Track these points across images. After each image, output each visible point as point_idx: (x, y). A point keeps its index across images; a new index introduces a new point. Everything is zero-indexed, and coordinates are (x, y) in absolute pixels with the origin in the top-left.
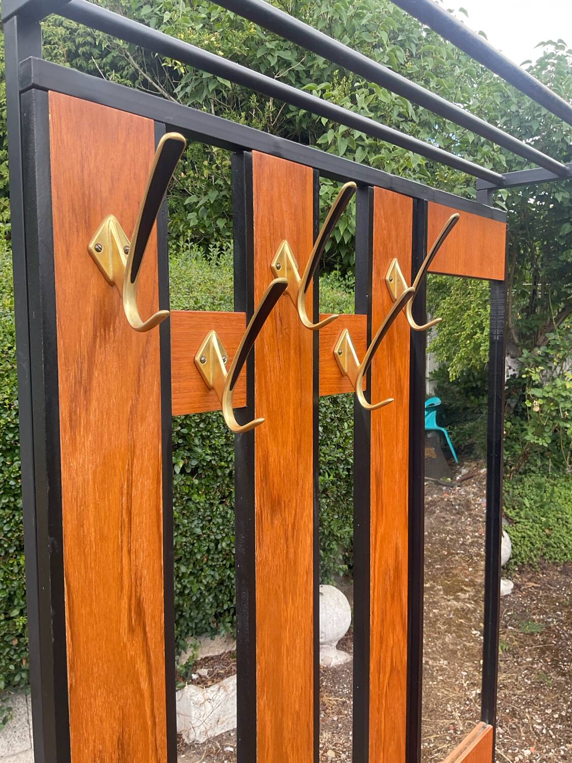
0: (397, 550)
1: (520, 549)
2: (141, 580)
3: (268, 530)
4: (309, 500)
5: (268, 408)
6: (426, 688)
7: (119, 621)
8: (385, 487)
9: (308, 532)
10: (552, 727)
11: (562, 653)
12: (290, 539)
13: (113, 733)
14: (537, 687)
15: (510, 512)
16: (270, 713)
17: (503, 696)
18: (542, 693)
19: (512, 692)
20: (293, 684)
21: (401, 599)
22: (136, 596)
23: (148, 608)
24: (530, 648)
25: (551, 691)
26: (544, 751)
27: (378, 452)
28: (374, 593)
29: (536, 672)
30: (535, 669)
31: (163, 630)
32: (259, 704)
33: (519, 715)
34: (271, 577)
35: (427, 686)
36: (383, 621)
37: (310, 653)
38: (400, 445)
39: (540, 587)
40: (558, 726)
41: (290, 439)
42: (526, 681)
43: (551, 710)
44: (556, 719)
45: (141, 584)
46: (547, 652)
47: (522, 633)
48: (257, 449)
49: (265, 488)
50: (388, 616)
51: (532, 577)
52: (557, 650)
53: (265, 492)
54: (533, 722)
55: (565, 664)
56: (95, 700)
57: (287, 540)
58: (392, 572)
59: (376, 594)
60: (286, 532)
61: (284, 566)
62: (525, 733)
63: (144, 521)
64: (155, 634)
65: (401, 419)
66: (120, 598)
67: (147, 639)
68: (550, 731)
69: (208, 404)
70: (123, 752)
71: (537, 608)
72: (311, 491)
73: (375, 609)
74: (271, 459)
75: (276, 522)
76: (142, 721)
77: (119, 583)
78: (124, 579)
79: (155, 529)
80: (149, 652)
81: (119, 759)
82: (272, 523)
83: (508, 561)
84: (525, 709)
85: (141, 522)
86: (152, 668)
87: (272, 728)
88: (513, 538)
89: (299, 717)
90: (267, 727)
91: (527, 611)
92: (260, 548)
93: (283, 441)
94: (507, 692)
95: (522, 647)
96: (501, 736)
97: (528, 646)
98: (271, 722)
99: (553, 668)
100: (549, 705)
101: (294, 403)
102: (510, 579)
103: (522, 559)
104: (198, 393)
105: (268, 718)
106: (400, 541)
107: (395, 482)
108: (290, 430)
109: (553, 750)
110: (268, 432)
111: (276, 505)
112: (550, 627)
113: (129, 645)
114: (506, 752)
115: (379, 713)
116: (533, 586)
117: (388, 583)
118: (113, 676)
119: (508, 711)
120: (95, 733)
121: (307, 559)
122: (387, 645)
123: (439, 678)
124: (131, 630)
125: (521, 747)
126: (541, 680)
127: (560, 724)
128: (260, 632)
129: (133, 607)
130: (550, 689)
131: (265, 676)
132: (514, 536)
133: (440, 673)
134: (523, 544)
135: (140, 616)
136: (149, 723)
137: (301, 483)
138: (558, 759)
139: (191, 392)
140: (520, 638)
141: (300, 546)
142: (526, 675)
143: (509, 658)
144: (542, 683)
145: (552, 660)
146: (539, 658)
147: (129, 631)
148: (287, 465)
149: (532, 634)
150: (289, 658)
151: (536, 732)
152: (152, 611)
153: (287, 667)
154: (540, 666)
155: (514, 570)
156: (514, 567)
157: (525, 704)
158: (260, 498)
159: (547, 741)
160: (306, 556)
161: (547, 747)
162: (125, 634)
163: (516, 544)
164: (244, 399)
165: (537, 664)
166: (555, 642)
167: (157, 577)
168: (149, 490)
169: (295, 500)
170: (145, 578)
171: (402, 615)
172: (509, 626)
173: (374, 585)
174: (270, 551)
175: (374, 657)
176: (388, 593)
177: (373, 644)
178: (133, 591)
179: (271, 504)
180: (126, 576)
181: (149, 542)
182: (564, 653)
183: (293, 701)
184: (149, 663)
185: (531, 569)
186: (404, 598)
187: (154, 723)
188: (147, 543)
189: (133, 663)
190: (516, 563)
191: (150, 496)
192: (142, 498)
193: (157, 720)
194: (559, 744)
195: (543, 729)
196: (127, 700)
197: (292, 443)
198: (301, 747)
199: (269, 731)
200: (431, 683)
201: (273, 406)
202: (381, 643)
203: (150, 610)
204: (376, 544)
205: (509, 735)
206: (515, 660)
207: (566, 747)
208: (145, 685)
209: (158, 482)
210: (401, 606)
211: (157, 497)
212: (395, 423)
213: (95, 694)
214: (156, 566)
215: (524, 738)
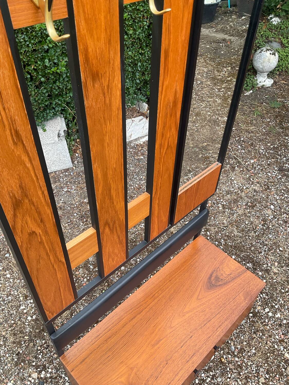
0: (176, 92)
1: (283, 62)
2: (15, 121)
3: (91, 90)
4: (118, 71)
5: (85, 16)
6: (214, 130)
7: (7, 140)
8: (171, 59)
9: (118, 89)
10: (268, 151)
11: (286, 118)
12: (106, 94)
13: (16, 184)
14: (268, 134)
15: (285, 40)
16: (100, 169)
17: (250, 136)
18: (269, 136)
19: (254, 135)
20: (112, 157)
21: (176, 116)
22: (14, 129)
23: (23, 134)
24: (271, 115)
25: (274, 135)
26: (261, 161)
27: (167, 37)
28: (159, 115)
29: (270, 126)
30: (270, 125)
31: (34, 142)
32: (93, 167)
33: (254, 145)
34: (95, 113)
35: (215, 129)
36: (164, 127)
37: (121, 145)
38: (184, 32)
39: (287, 84)
40: (271, 151)
41: (103, 35)
42: (263, 130)
43: (270, 144)
44: (271, 148)
45: (15, 124)
46: (279, 117)
47: (269, 107)
48: (79, 45)
49: (87, 67)
50: (167, 125)
51: (285, 78)
52: (284, 116)
53: (87, 70)
54: (260, 149)
55: (286, 123)
56: (3, 173)
57: (104, 94)
58: (171, 104)
59: (161, 115)
60: (103, 90)
61: (103, 108)
62: (254, 153)
63: (9, 93)
64: (29, 144)
65: (186, 15)
66: (5, 131)
67: (25, 146)
68: (266, 153)
69: (39, 19)
70: (23, 190)
71: (281, 95)
72: (119, 66)
73: (160, 122)
74: (90, 50)
75: (96, 86)
76: (30, 178)
77: (2, 124)
78: (4, 121)
79: (17, 96)
80: (28, 152)
81: (22, 192)
82: (94, 86)
83: (274, 69)
84: (258, 143)
85: (8, 93)
86: (31, 158)
87: (101, 175)
88: (281, 56)
89: (116, 170)
90: (99, 175)
91: (276, 96)
92: (87, 100)
93: (97, 38)
94: (252, 134)
95: (267, 114)
96: (243, 154)
97: (270, 113)
98: (101, 173)
99: (279, 125)
100: (270, 142)
101: (104, 11)
102: (273, 79)
103: (283, 68)
104: (30, 12)
105: (99, 172)
106: (178, 88)
107: (178, 54)
108: (102, 30)
109: (264, 161)
110: (86, 33)
111: (95, 76)
112: (285, 105)
113: (15, 150)
114: (243, 161)
115: (159, 164)
116: (284, 83)
117: (169, 110)
118: (10, 163)
119: (250, 143)
120: (7, 184)
121: (118, 103)
122: (166, 137)
123: (222, 126)
124: (15, 144)
125: (250, 159)
126: (271, 130)
127: (272, 151)
128: (91, 139)
129: (13, 134)
130: (273, 135)
131: (96, 156)
132: (282, 55)
133: (222, 124)
134: (286, 60)
135: (19, 137)
136: (35, 179)
137: (112, 62)
138: (266, 165)
139: (24, 11)
140: (268, 110)
141: (113, 96)
142: (264, 127)
143: (259, 119)
144: (270, 131)
145: (280, 121)
146: (274, 120)
147: (14, 144)
148: (102, 52)
149: (274, 108)
150: (109, 148)
151: (259, 153)
152: (25, 135)
153: (108, 151)
154: (273, 123)
155: (276, 74)
156: (276, 72)
157: (259, 141)
158: (84, 73)
159: (263, 157)
160: (117, 101)
161: (263, 159)
162: (12, 145)
163: (282, 60)
164: (65, 12)
165: (272, 122)
166: (284, 113)
167: (24, 119)
168: (9, 76)
169: (108, 72)
170: (17, 120)
171: (176, 123)
172: (264, 103)
173: (160, 111)
174: (94, 100)
175: (158, 143)
176: (168, 114)
177: (158, 137)
178: (12, 126)
179: (92, 76)
180: (5, 121)
181: (15, 102)
182: (287, 118)
183: (112, 164)
184: (29, 156)
185: (286, 74)
186: (178, 115)
187: (37, 179)
188: (14, 103)
189: (19, 157)
190: (278, 70)
191: (9, 79)
192: (4, 80)
193: (39, 177)
194: (269, 159)
195: (263, 152)
196: (20, 171)
197: (104, 38)
198: (117, 180)
199: (100, 176)
200: (217, 128)
201: (88, 15)
202: (163, 136)
203: (24, 134)
204: (162, 91)
205: (247, 153)
206: (261, 120)
207: (271, 160)
208: (29, 165)
209: (13, 71)
210: (176, 119)
211: (14, 80)
212: (181, 17)
213: (2, 171)
214: (23, 115)
215: (253, 155)
